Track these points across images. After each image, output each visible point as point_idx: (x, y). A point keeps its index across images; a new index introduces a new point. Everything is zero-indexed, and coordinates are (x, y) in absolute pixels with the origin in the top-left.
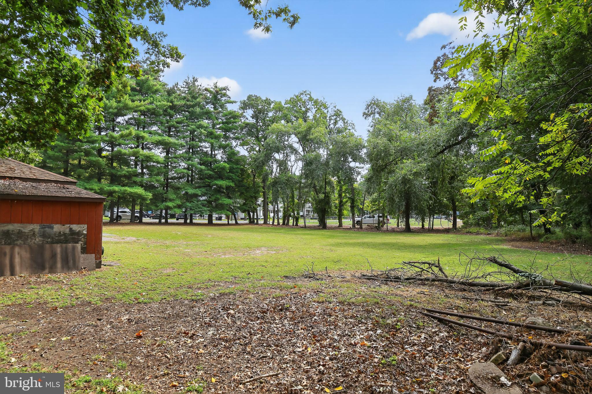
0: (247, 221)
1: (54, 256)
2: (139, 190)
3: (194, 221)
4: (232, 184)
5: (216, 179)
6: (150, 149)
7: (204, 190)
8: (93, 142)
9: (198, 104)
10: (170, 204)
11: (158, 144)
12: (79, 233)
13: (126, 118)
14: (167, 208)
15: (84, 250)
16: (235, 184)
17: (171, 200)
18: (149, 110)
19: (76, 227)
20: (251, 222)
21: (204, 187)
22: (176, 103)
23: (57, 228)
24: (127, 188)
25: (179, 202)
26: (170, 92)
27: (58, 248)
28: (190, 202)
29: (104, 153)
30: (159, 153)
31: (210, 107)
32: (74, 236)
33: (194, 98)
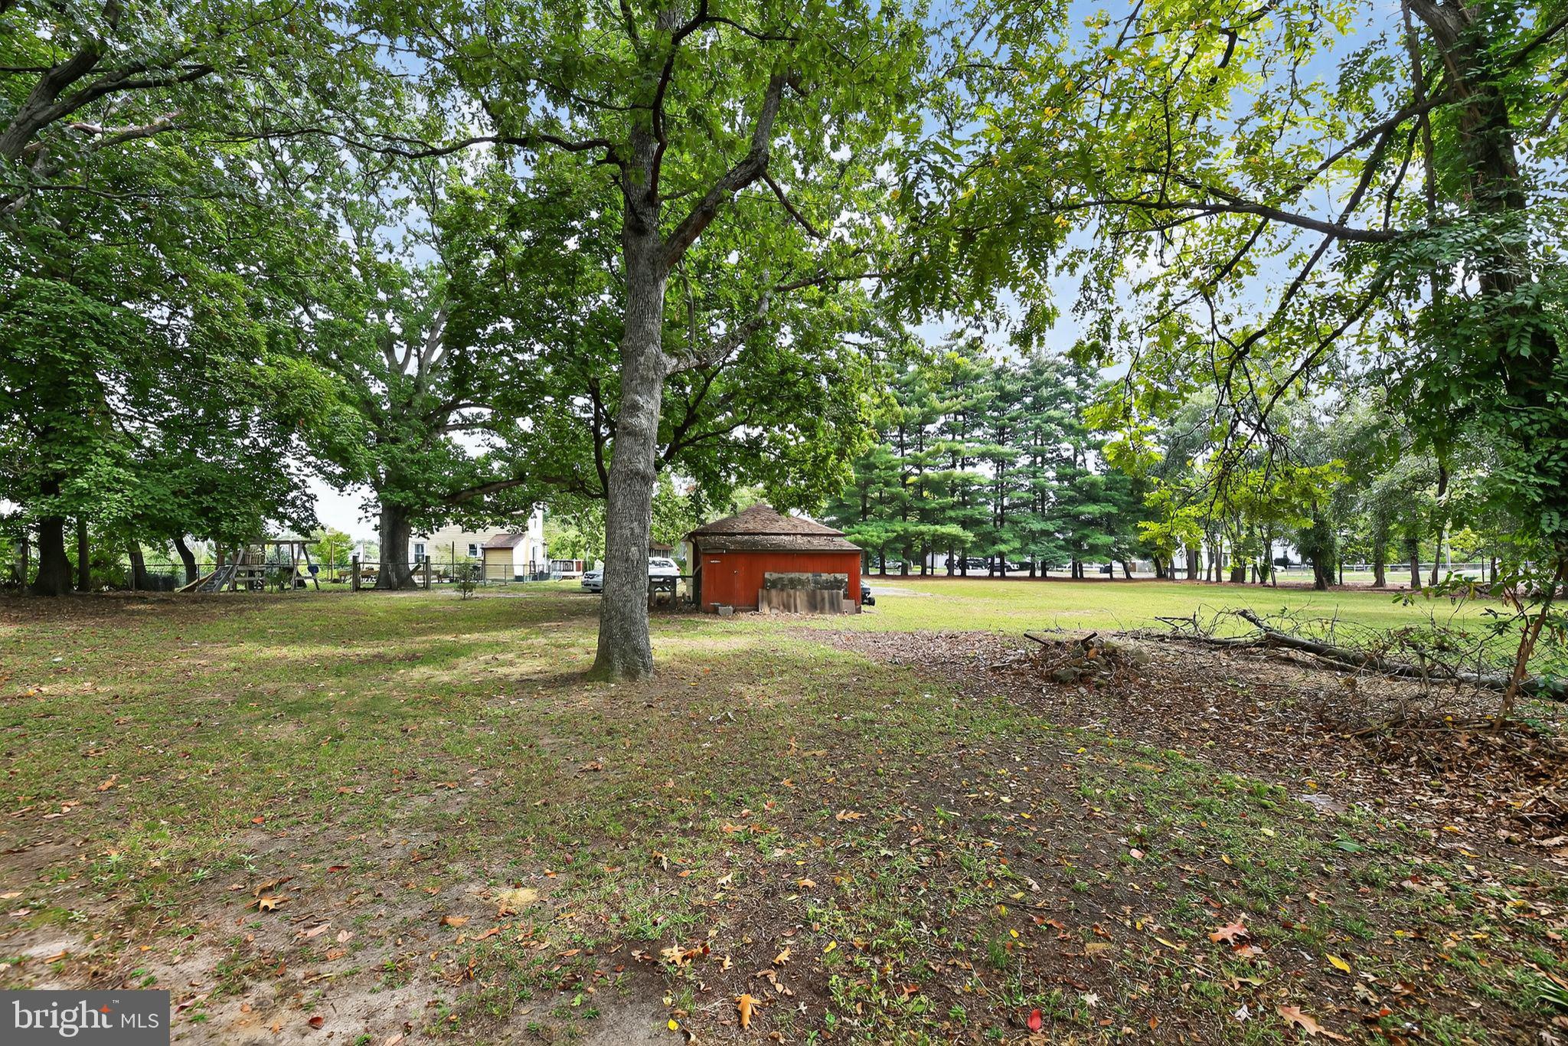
0: (1153, 575)
1: (823, 599)
2: (954, 529)
3: (1049, 574)
4: (1114, 510)
5: (1081, 503)
6: (974, 465)
7: (1060, 522)
8: (893, 468)
9: (1046, 383)
10: (1003, 548)
11: (983, 456)
12: (842, 581)
13: (938, 424)
14: (1001, 555)
15: (846, 597)
16: (1120, 508)
17: (1004, 542)
18: (966, 408)
19: (839, 576)
20: (1161, 576)
21: (1059, 518)
22: (1009, 387)
23: (825, 576)
24: (938, 527)
25: (1017, 544)
26: (998, 374)
27: (826, 593)
28: (1036, 543)
29: (912, 479)
30: (986, 471)
31: (1071, 383)
32: (836, 584)
33: (1040, 372)
